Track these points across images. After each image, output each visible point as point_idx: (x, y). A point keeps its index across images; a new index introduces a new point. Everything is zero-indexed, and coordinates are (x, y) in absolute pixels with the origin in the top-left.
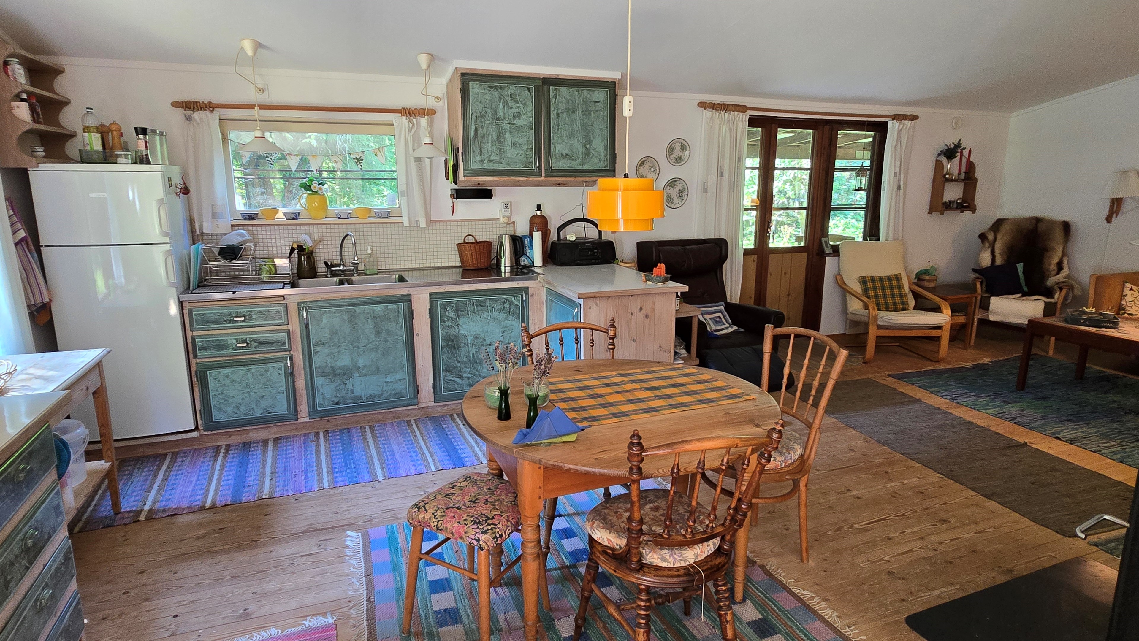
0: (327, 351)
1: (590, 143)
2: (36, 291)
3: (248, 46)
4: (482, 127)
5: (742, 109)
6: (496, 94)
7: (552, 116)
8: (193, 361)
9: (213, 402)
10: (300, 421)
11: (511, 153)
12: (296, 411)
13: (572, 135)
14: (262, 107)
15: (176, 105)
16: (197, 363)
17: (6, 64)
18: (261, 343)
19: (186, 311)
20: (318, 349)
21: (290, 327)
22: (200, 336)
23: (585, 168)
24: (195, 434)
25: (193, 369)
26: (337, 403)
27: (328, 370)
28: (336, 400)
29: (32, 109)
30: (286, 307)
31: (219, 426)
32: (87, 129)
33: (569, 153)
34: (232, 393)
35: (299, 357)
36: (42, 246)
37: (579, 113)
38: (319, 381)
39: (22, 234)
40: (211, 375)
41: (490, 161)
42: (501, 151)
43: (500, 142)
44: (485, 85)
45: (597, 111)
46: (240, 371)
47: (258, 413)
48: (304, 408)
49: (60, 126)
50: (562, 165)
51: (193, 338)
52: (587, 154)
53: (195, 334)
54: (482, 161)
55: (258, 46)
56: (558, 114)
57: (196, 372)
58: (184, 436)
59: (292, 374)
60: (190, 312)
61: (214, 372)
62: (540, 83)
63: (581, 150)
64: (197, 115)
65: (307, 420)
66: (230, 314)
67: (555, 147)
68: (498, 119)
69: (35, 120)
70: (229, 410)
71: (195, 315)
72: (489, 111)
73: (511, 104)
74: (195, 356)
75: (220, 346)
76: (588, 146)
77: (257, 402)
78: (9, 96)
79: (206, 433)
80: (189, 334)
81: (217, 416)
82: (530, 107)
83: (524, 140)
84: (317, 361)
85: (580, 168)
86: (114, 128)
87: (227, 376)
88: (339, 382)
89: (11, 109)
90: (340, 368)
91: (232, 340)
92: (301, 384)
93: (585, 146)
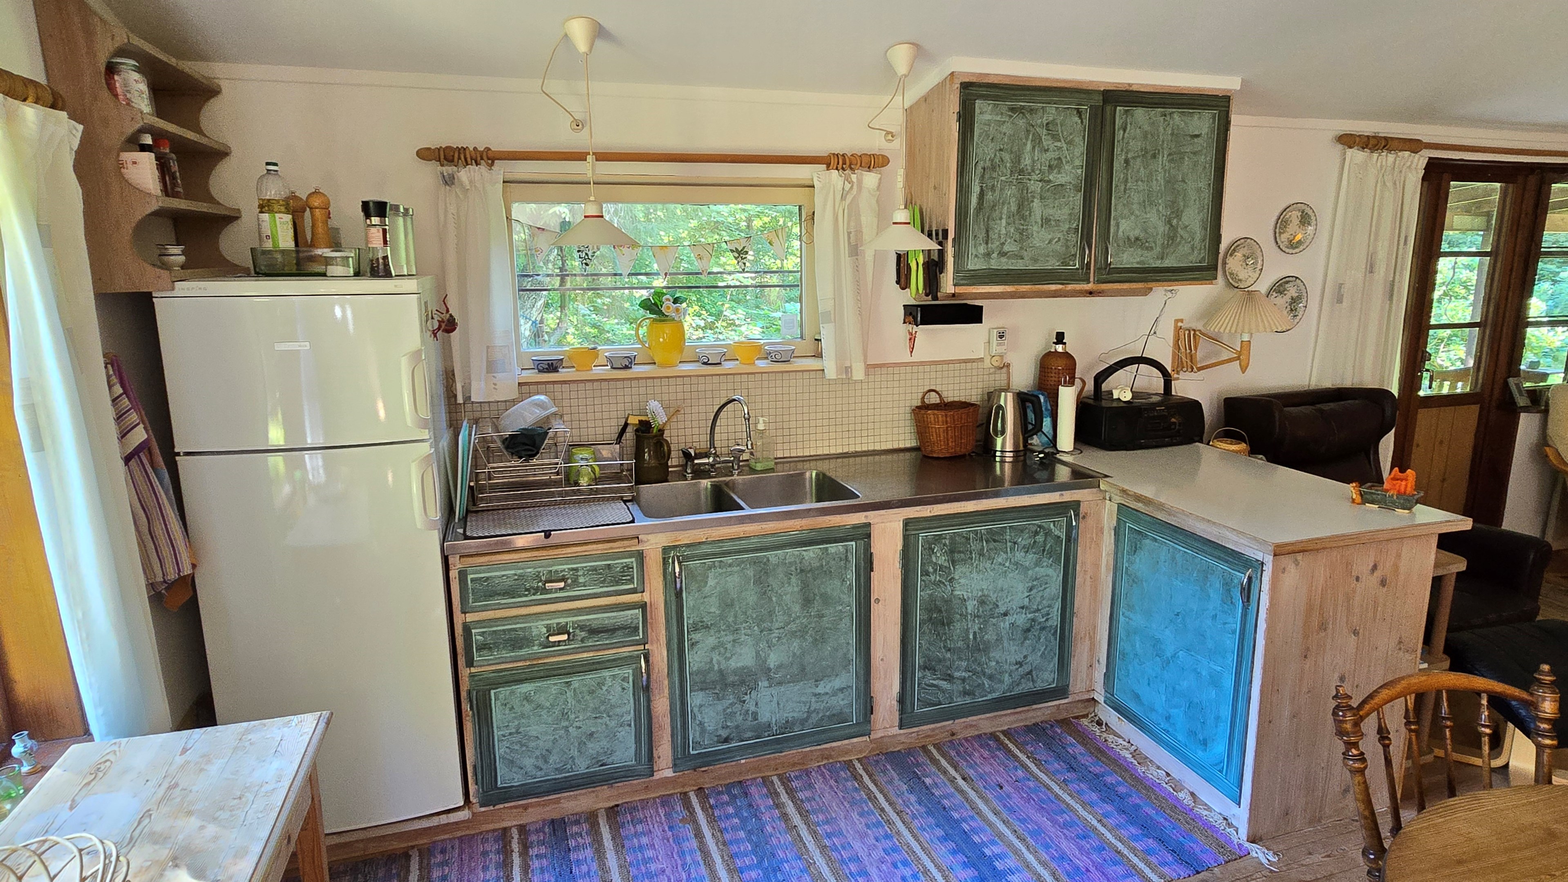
0: (711, 641)
1: (1179, 217)
2: (166, 552)
3: (578, 31)
4: (993, 188)
5: (1414, 145)
6: (1021, 123)
7: (1116, 165)
8: (465, 672)
9: (500, 750)
10: (657, 776)
11: (1040, 237)
12: (651, 758)
13: (1148, 202)
14: (602, 157)
15: (425, 154)
16: (472, 676)
17: (111, 70)
18: (594, 631)
19: (454, 574)
20: (696, 636)
21: (646, 597)
22: (480, 623)
23: (1168, 263)
24: (464, 815)
25: (465, 686)
26: (726, 740)
27: (712, 677)
28: (724, 734)
29: (163, 166)
30: (640, 556)
31: (508, 795)
32: (265, 206)
33: (1142, 235)
34: (534, 730)
35: (660, 654)
36: (178, 454)
37: (1163, 159)
38: (695, 699)
39: (140, 435)
40: (498, 697)
41: (1002, 254)
42: (1023, 236)
43: (1023, 217)
44: (1004, 105)
45: (1195, 153)
46: (553, 686)
47: (582, 766)
48: (664, 751)
49: (211, 200)
50: (1128, 258)
51: (467, 628)
52: (1172, 237)
53: (470, 618)
54: (988, 255)
55: (599, 32)
56: (1127, 161)
57: (469, 692)
58: (444, 819)
59: (647, 689)
60: (463, 574)
61: (504, 691)
62: (1098, 100)
63: (1162, 228)
64: (465, 174)
65: (669, 773)
66: (538, 577)
67: (1118, 225)
68: (1021, 172)
69: (167, 191)
70: (528, 762)
71: (472, 580)
72: (1007, 157)
73: (1047, 142)
74: (470, 663)
75: (517, 641)
76: (1175, 222)
77: (582, 744)
78: (117, 139)
79: (483, 809)
80: (459, 618)
81: (506, 776)
82: (1080, 149)
83: (1062, 213)
84: (695, 660)
85: (1158, 264)
86: (316, 202)
87: (527, 698)
88: (731, 699)
89: (120, 165)
90: (735, 672)
91: (539, 628)
92: (661, 705)
93: (1169, 222)
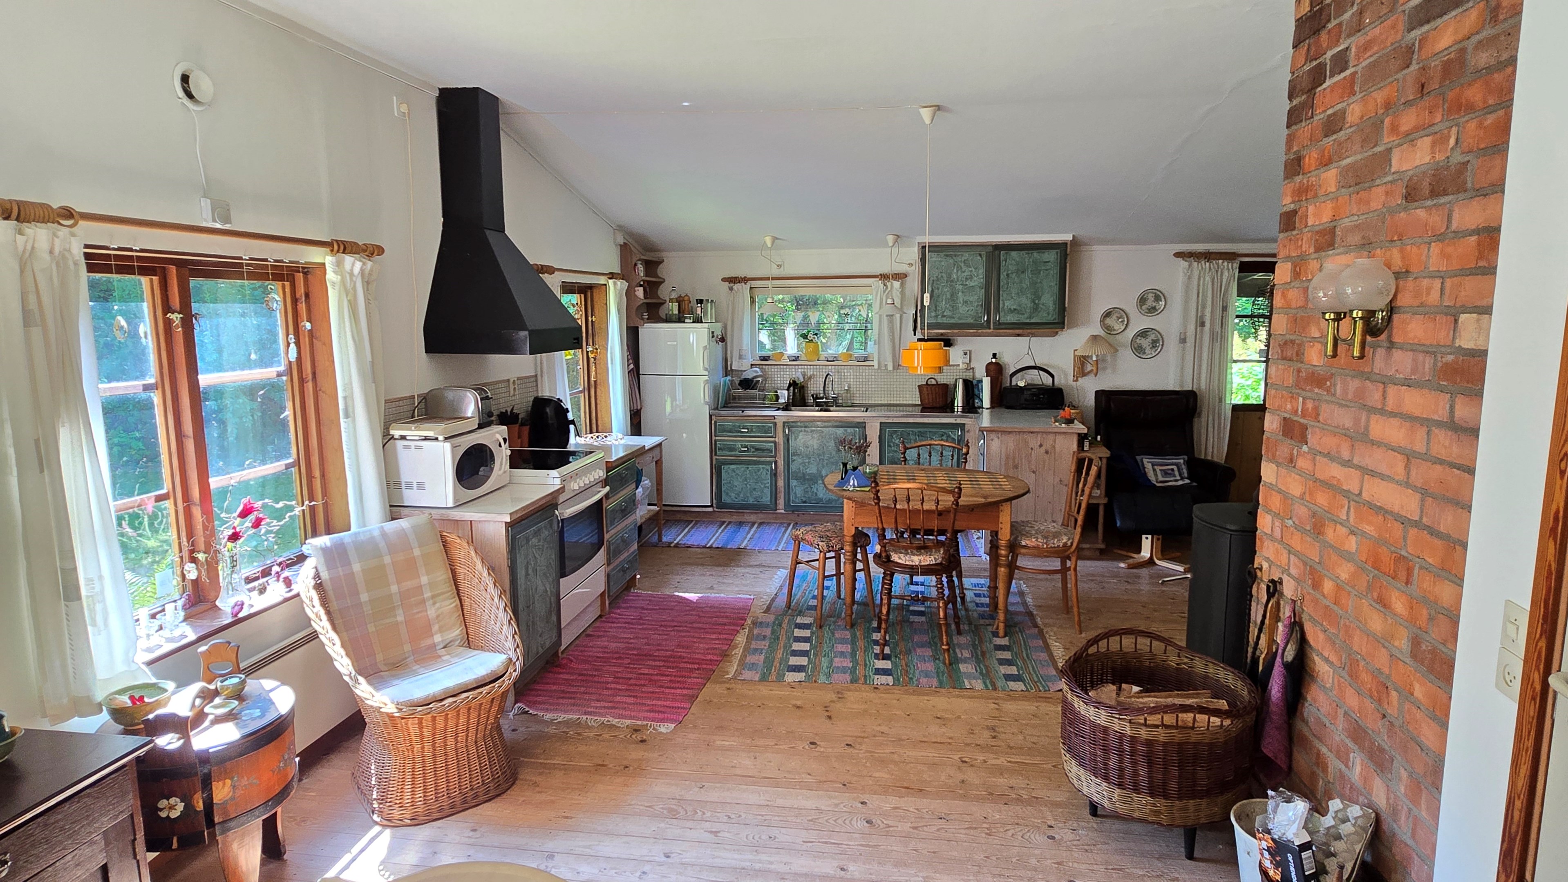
0: (800, 461)
1: (1039, 298)
2: (635, 401)
3: (768, 241)
4: (938, 289)
5: (1230, 256)
6: (951, 261)
7: (1002, 277)
8: (714, 458)
9: (724, 488)
10: (778, 511)
11: (963, 309)
12: (776, 503)
13: (1021, 292)
15: (724, 280)
16: (716, 459)
17: (636, 265)
18: (757, 449)
19: (713, 422)
20: (794, 458)
21: (777, 440)
22: (720, 440)
23: (1032, 321)
24: (710, 509)
25: (714, 462)
26: (805, 502)
27: (799, 475)
28: (804, 499)
29: (645, 290)
30: (775, 424)
31: (726, 506)
32: (671, 300)
33: (1018, 308)
34: (736, 483)
35: (781, 463)
36: (641, 374)
37: (1028, 274)
38: (794, 483)
39: (632, 366)
40: (725, 468)
41: (944, 316)
42: (954, 308)
43: (954, 300)
44: (942, 254)
45: (1048, 270)
46: (742, 468)
47: (751, 501)
48: (781, 502)
49: (659, 298)
50: (1010, 318)
51: (716, 441)
52: (1036, 308)
53: (717, 438)
54: (936, 316)
55: (775, 239)
56: (1008, 275)
57: (715, 465)
58: (704, 509)
59: (775, 475)
60: (715, 422)
61: (726, 467)
62: (991, 249)
63: (1029, 304)
64: (736, 287)
65: (783, 511)
66: (739, 426)
67: (1004, 304)
68: (952, 281)
69: (645, 298)
70: (733, 495)
71: (718, 425)
72: (944, 275)
73: (964, 268)
74: (716, 455)
75: (732, 449)
76: (1037, 302)
77: (751, 492)
78: (635, 284)
79: (717, 509)
80: (714, 438)
81: (725, 498)
82: (982, 271)
83: (973, 298)
84: (793, 467)
85: (1028, 321)
86: (686, 298)
87: (733, 471)
88: (807, 486)
89: (635, 291)
90: (809, 474)
91: (739, 445)
92: (781, 483)
93: (1034, 302)
